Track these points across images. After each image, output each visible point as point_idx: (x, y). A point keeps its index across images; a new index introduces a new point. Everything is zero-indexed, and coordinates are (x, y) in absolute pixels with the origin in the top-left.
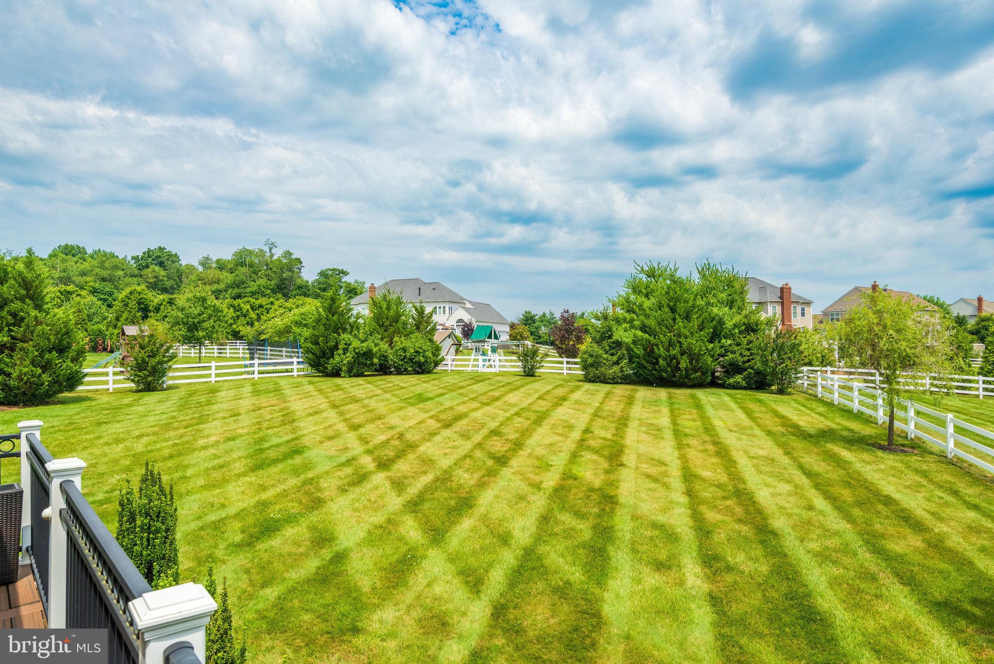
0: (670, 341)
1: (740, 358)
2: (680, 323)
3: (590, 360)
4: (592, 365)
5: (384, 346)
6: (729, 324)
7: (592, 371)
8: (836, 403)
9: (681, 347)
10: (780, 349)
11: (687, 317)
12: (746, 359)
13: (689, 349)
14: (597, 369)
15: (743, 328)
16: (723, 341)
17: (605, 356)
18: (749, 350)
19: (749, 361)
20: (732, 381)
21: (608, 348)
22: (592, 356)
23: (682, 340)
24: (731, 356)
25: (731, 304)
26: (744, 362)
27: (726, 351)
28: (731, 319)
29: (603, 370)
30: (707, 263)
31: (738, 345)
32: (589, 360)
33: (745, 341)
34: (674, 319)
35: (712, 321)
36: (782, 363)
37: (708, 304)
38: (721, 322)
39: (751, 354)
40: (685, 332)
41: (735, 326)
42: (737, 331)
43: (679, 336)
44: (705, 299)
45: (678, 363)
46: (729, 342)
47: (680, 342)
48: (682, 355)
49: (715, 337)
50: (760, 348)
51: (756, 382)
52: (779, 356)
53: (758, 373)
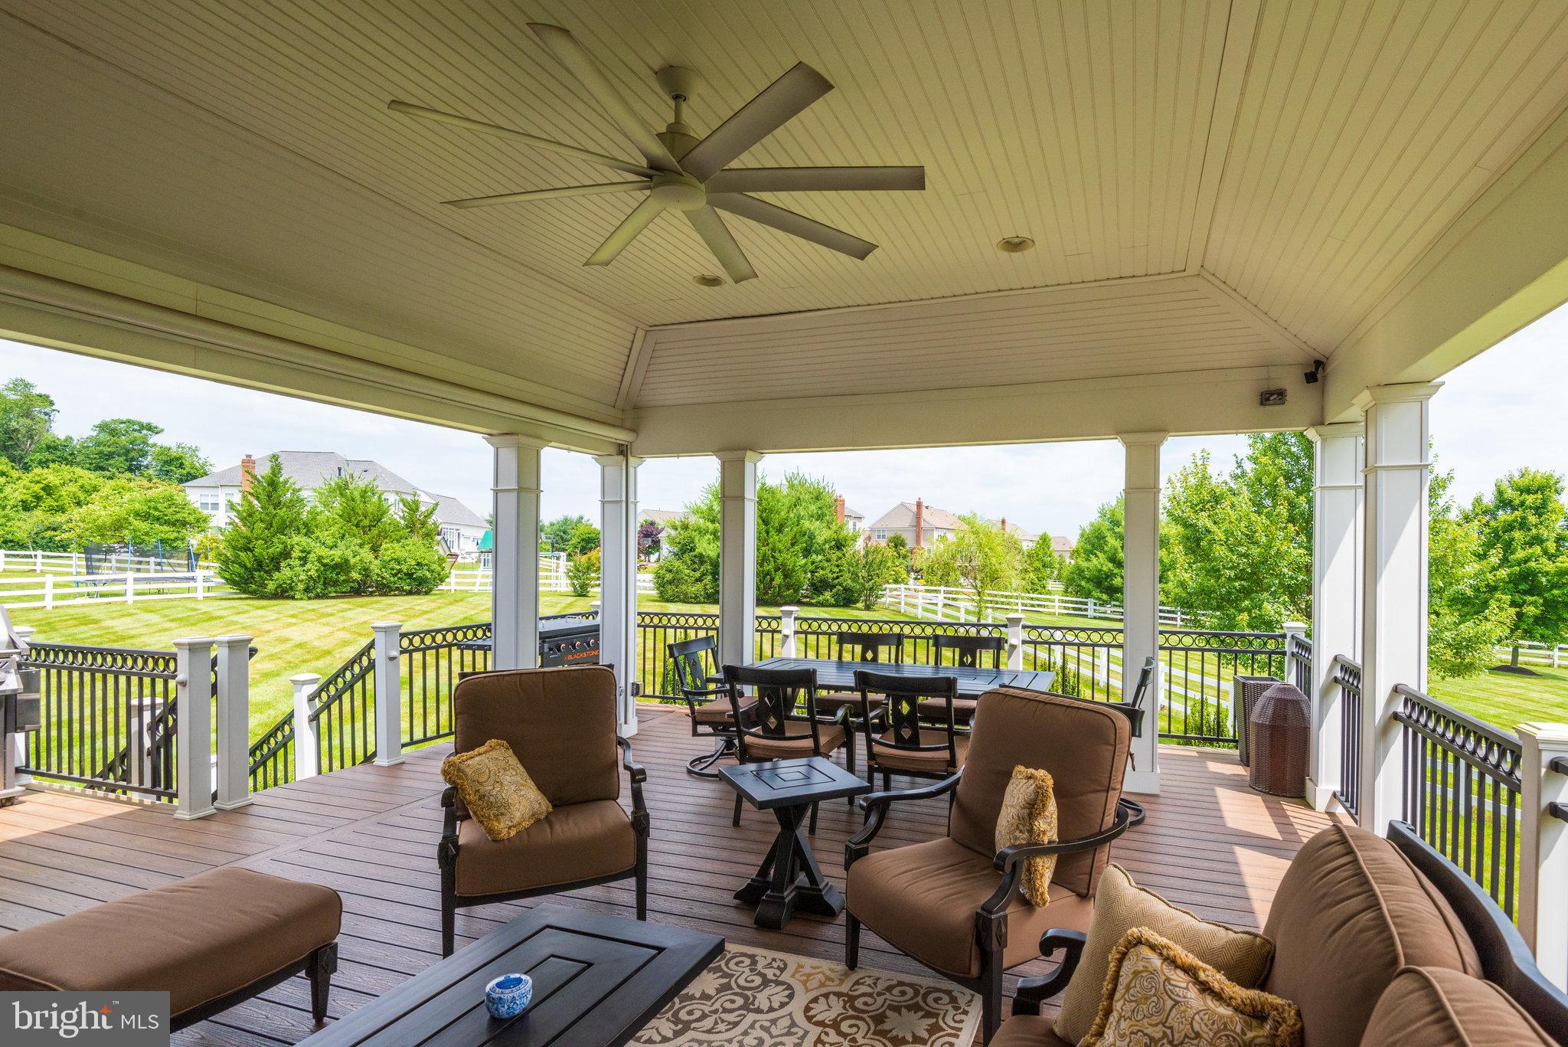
0: (764, 555)
1: (830, 575)
2: (774, 537)
3: (669, 576)
4: (670, 582)
5: (366, 554)
6: (820, 539)
7: (670, 590)
8: (920, 617)
9: (775, 562)
10: (869, 566)
11: (780, 530)
12: (835, 575)
13: (784, 565)
14: (677, 587)
15: (833, 543)
16: (814, 556)
17: (687, 571)
18: (838, 566)
19: (837, 578)
20: (821, 598)
21: (689, 562)
22: (670, 571)
23: (777, 555)
24: (821, 572)
25: (820, 517)
26: (833, 579)
27: (816, 568)
28: (823, 534)
29: (684, 587)
30: (795, 472)
31: (828, 561)
32: (667, 575)
33: (834, 557)
34: (767, 532)
35: (804, 535)
36: (871, 580)
37: (799, 518)
38: (812, 537)
39: (840, 571)
40: (780, 546)
41: (826, 542)
42: (827, 546)
43: (773, 550)
44: (795, 511)
45: (772, 580)
46: (820, 557)
47: (773, 557)
48: (776, 571)
49: (807, 552)
50: (850, 564)
51: (844, 599)
52: (868, 572)
53: (846, 589)
